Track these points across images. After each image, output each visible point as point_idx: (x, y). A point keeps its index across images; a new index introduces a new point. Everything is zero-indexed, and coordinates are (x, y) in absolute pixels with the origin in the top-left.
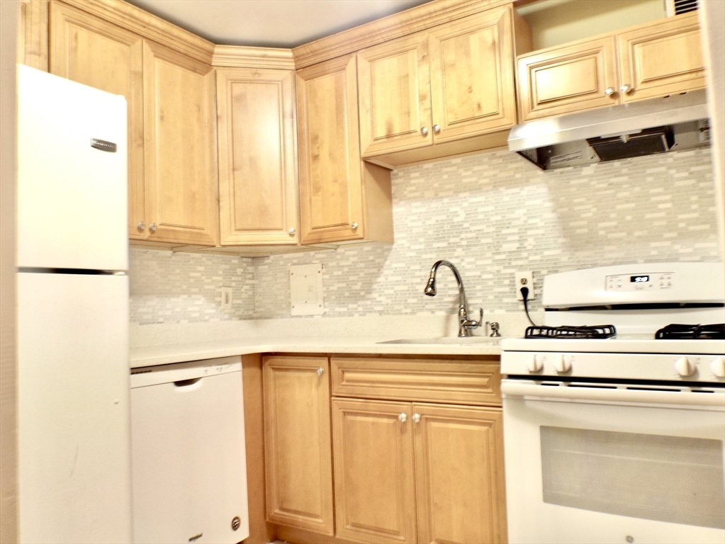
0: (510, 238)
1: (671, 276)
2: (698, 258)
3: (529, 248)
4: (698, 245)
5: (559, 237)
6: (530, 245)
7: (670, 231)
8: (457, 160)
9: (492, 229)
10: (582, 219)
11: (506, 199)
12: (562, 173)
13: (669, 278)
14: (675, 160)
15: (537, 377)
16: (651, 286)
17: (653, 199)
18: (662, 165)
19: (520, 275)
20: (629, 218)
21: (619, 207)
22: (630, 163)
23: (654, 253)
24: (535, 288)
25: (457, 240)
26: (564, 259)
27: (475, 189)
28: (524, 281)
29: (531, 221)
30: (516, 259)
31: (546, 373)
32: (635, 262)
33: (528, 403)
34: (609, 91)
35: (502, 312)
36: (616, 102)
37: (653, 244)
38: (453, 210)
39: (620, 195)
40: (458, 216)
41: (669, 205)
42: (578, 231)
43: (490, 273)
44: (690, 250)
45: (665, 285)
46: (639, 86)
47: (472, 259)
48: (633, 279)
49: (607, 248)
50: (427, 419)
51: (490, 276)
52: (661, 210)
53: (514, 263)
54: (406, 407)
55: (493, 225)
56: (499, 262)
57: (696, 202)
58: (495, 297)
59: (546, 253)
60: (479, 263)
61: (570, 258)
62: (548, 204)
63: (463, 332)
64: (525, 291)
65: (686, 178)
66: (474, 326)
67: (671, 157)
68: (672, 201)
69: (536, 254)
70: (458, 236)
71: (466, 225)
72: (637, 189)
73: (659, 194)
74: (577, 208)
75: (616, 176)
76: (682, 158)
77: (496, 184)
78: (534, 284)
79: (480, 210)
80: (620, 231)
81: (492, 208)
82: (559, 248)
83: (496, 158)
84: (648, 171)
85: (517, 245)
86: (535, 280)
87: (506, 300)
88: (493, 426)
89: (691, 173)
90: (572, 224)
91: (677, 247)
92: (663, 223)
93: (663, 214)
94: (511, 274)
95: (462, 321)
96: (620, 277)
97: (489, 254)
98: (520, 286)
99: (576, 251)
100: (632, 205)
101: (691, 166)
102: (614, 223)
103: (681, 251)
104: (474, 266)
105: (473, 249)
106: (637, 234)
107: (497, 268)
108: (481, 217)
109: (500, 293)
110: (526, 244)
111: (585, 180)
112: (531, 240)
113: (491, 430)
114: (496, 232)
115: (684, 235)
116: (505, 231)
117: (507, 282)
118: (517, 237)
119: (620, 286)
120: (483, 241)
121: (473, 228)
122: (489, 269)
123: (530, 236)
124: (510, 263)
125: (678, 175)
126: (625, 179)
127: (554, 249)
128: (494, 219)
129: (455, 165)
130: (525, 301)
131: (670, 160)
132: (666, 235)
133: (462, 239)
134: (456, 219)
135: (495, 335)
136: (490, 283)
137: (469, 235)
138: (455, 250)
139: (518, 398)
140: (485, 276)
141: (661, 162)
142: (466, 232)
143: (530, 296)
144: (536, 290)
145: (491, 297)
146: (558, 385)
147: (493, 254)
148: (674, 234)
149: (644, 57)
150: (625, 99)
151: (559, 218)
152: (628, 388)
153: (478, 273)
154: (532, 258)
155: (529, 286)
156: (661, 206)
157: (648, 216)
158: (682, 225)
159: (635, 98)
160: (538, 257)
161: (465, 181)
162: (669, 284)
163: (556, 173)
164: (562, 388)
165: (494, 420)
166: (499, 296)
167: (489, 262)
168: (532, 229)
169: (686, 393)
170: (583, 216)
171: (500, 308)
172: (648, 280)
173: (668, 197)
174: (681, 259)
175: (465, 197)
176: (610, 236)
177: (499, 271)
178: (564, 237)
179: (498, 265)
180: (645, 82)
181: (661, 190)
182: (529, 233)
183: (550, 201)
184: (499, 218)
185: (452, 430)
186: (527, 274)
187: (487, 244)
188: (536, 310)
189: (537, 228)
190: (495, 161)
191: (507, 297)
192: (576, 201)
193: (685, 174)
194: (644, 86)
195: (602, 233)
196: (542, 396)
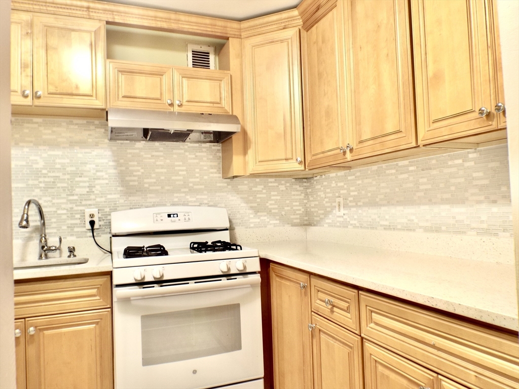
0: (81, 184)
1: (190, 214)
2: (198, 204)
3: (96, 192)
4: (198, 197)
5: (119, 186)
6: (97, 190)
7: (185, 188)
8: (39, 120)
9: (67, 177)
10: (135, 176)
11: (80, 155)
12: (122, 144)
13: (188, 215)
14: (189, 147)
15: (141, 284)
16: (179, 220)
17: (176, 168)
18: (182, 149)
19: (89, 211)
20: (163, 178)
21: (157, 170)
22: (165, 144)
23: (176, 200)
24: (100, 221)
25: (36, 182)
26: (122, 201)
27: (53, 145)
28: (92, 216)
29: (99, 174)
30: (85, 200)
31: (146, 280)
32: (165, 205)
33: (133, 302)
34: (169, 102)
35: (74, 238)
36: (172, 109)
37: (176, 195)
38: (32, 158)
39: (158, 163)
40: (38, 163)
41: (185, 173)
42: (131, 183)
43: (64, 209)
44: (194, 199)
45: (187, 219)
46: (185, 103)
47: (49, 199)
48: (169, 216)
49: (149, 195)
50: (40, 329)
51: (65, 212)
52: (180, 175)
53: (84, 203)
54: (20, 323)
55: (68, 174)
56: (71, 202)
57: (198, 173)
58: (68, 227)
59: (109, 196)
60: (55, 201)
61: (125, 201)
62: (111, 163)
63: (43, 256)
64: (92, 223)
65: (194, 159)
66: (53, 250)
67: (187, 145)
68: (186, 171)
69: (102, 197)
70: (38, 180)
71: (44, 171)
72: (168, 161)
73: (179, 166)
74: (131, 168)
75: (156, 151)
76: (192, 147)
77: (72, 144)
78: (99, 218)
79: (58, 161)
80: (157, 186)
81: (68, 161)
82: (118, 194)
83: (73, 124)
84: (175, 151)
85: (88, 190)
86: (100, 215)
87: (76, 229)
88: (99, 323)
89: (196, 156)
90: (127, 178)
91: (188, 197)
92: (182, 183)
93: (181, 178)
94: (81, 210)
95: (43, 247)
96: (162, 215)
97: (64, 195)
98: (88, 219)
99: (129, 196)
100: (165, 170)
101: (197, 152)
102: (154, 180)
103: (190, 199)
104: (50, 204)
105: (50, 190)
106: (167, 188)
107: (70, 206)
108: (58, 166)
109: (71, 224)
110: (94, 189)
111: (137, 151)
112: (98, 187)
113: (97, 326)
114: (71, 179)
115: (192, 191)
116: (77, 179)
117: (78, 216)
118: (87, 184)
119: (162, 220)
120: (59, 185)
121: (50, 174)
122: (63, 206)
123: (98, 184)
124: (81, 203)
125: (189, 156)
126: (161, 154)
127: (115, 194)
128: (69, 169)
129: (37, 123)
130: (93, 230)
131: (186, 147)
132: (182, 190)
133: (40, 182)
134: (35, 166)
135: (72, 256)
136: (64, 217)
137: (47, 180)
138: (33, 191)
139: (126, 300)
140: (59, 212)
141: (181, 147)
142: (45, 177)
143: (96, 226)
144: (100, 222)
145: (65, 227)
146: (154, 287)
147: (68, 195)
148: (187, 190)
149: (188, 86)
150: (176, 109)
151: (118, 173)
152: (195, 283)
153: (54, 209)
154: (98, 200)
155: (96, 219)
156: (180, 173)
157: (174, 178)
158: (191, 185)
159: (182, 110)
160: (103, 199)
161: (44, 137)
162: (189, 219)
163: (118, 144)
164: (157, 289)
165: (101, 319)
166: (71, 227)
167: (64, 201)
168: (99, 179)
169: (224, 281)
170: (135, 173)
171: (72, 235)
172: (177, 216)
173: (184, 168)
174: (190, 204)
175: (45, 150)
176: (151, 188)
177: (72, 208)
178: (122, 186)
179: (71, 203)
180: (188, 101)
181: (181, 163)
182: (97, 182)
183: (114, 161)
184: (74, 169)
185: (65, 333)
186: (94, 211)
187: (62, 187)
188: (100, 236)
189: (103, 179)
190: (72, 127)
191: (78, 227)
192: (130, 163)
193: (194, 156)
194: (187, 103)
195: (146, 185)
196: (143, 296)
